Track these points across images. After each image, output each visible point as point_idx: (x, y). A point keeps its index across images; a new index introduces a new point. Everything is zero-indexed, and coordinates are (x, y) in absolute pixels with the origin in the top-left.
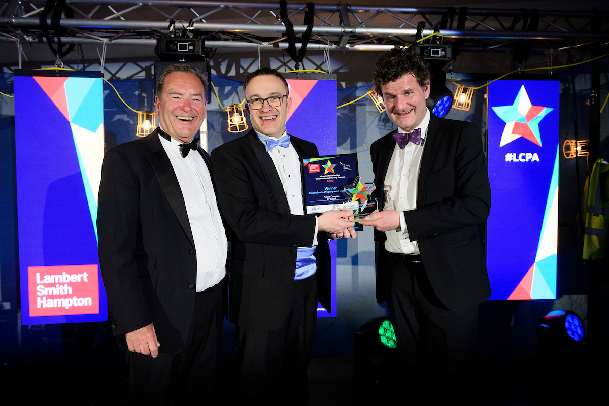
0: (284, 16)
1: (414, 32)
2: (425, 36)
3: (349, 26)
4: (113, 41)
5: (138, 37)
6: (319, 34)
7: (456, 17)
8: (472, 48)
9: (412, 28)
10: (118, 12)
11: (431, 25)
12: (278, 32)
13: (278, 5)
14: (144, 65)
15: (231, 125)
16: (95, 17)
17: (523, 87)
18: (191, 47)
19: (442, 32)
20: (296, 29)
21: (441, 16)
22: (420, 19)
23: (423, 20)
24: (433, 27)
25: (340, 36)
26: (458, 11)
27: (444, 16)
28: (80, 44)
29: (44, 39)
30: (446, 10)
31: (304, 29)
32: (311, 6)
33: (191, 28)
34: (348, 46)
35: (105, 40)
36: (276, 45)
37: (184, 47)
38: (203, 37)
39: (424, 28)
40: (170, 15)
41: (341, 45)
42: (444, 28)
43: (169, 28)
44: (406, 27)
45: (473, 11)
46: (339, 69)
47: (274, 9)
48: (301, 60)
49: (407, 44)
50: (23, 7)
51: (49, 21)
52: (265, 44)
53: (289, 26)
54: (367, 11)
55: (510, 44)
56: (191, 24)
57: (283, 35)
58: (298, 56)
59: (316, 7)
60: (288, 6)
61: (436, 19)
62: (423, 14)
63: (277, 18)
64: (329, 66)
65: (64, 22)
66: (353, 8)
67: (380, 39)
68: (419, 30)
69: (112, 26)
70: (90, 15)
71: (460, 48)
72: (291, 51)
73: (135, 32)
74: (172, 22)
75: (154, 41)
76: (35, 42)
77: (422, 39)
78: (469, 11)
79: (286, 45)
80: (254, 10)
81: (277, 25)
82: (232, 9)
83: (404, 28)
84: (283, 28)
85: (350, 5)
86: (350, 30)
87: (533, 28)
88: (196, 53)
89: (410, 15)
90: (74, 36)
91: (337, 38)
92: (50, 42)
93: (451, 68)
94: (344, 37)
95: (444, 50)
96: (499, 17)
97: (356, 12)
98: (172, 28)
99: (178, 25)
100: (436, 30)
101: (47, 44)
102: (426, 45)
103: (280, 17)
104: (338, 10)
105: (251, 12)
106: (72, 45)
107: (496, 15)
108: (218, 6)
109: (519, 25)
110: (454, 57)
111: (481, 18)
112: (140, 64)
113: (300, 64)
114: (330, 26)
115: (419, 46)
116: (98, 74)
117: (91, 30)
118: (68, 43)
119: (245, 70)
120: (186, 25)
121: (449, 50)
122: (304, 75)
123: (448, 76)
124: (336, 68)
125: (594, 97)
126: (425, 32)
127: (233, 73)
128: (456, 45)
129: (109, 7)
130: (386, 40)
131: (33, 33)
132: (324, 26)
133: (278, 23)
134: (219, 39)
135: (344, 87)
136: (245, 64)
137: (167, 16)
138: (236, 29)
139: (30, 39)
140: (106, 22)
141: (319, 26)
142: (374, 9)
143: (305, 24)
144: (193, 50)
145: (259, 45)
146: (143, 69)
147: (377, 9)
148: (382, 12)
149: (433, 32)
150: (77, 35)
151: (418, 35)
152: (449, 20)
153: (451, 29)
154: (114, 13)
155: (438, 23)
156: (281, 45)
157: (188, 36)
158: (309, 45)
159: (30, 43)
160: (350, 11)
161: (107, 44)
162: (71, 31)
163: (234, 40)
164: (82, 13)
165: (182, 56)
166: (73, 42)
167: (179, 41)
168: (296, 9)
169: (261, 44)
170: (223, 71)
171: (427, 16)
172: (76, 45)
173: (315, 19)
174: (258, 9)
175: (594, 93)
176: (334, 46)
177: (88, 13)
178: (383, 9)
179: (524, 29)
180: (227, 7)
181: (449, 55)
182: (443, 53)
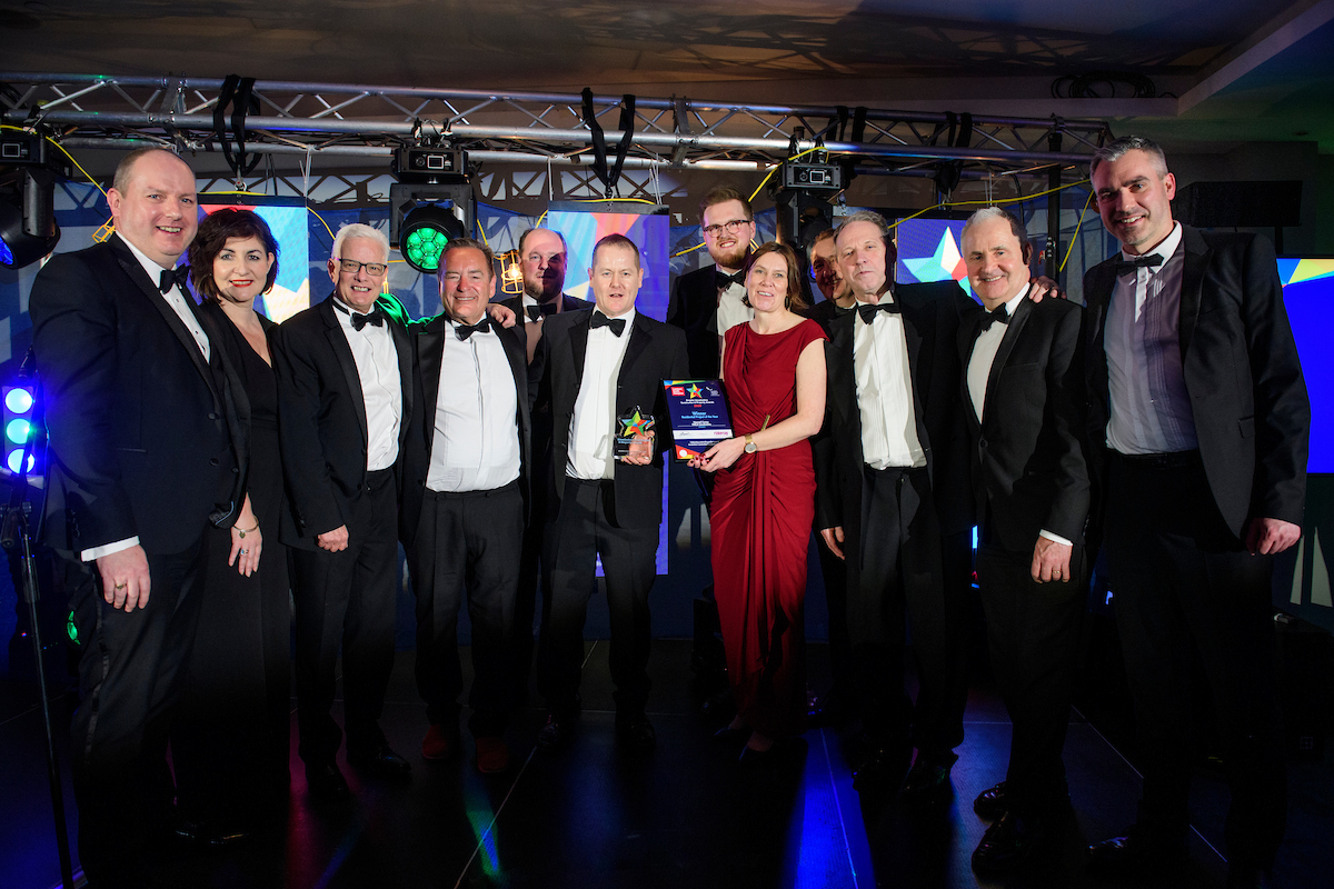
0: (588, 115)
1: (786, 144)
2: (802, 151)
3: (687, 133)
4: (322, 150)
5: (362, 143)
6: (642, 143)
7: (850, 121)
8: (875, 169)
9: (782, 138)
10: (332, 106)
11: (813, 133)
12: (580, 140)
13: (580, 98)
14: (354, 180)
15: (506, 282)
16: (297, 113)
17: (948, 229)
18: (448, 163)
19: (828, 146)
20: (608, 136)
21: (828, 119)
22: (796, 122)
23: (801, 125)
24: (815, 137)
25: (675, 147)
26: (852, 112)
27: (832, 119)
28: (270, 154)
29: (217, 146)
30: (835, 111)
31: (620, 136)
32: (629, 100)
33: (447, 133)
34: (686, 162)
35: (310, 148)
36: (576, 158)
37: (437, 163)
38: (463, 145)
39: (802, 138)
40: (412, 111)
41: (676, 160)
42: (831, 139)
43: (413, 131)
44: (773, 136)
45: (874, 114)
46: (672, 192)
47: (572, 104)
48: (615, 184)
49: (777, 161)
50: (184, 96)
51: (228, 121)
52: (559, 157)
53: (597, 131)
54: (715, 110)
55: (930, 165)
56: (446, 125)
57: (587, 145)
58: (610, 176)
59: (638, 102)
60: (594, 99)
61: (820, 126)
62: (800, 116)
63: (578, 117)
64: (657, 188)
65: (250, 121)
66: (694, 104)
67: (736, 154)
68: (793, 141)
69: (325, 128)
70: (287, 109)
71: (856, 169)
72: (599, 169)
73: (357, 136)
74: (418, 124)
75: (387, 151)
76: (199, 151)
77: (798, 156)
78: (869, 113)
79: (592, 159)
80: (542, 105)
81: (578, 129)
82: (510, 103)
83: (769, 138)
84: (588, 135)
85: (690, 100)
86: (690, 139)
87: (964, 142)
88: (455, 172)
89: (780, 117)
90: (261, 141)
91: (670, 152)
92: (227, 149)
93: (842, 198)
94: (681, 150)
95: (829, 173)
96: (914, 124)
97: (698, 111)
98: (417, 133)
99: (427, 127)
100: (819, 142)
101: (223, 154)
102: (803, 165)
103: (581, 114)
104: (672, 108)
105: (538, 106)
106: (258, 155)
107: (909, 121)
108: (487, 99)
109: (944, 136)
110: (845, 184)
111: (885, 125)
112: (348, 178)
113: (613, 188)
114: (658, 132)
115: (793, 166)
116: (298, 201)
117: (290, 132)
118: (252, 151)
119: (521, 192)
120: (439, 128)
121: (837, 174)
122: (620, 206)
123: (837, 211)
124: (668, 191)
125: (1051, 247)
126: (802, 145)
127: (501, 195)
128: (848, 166)
129: (318, 97)
130: (744, 154)
131: (197, 136)
132: (649, 132)
133: (580, 125)
134: (487, 149)
135: (680, 222)
136: (520, 180)
137: (408, 112)
138: (516, 135)
139: (193, 145)
140: (313, 123)
141: (640, 131)
142: (725, 107)
143: (621, 129)
144: (451, 168)
145: (550, 159)
146: (353, 187)
147: (731, 106)
148: (738, 111)
149: (814, 144)
150: (265, 139)
151: (792, 150)
152: (839, 125)
153: (841, 141)
154: (326, 108)
155: (823, 132)
156: (583, 158)
157: (442, 146)
158: (628, 160)
159: (194, 151)
160: (689, 109)
161: (313, 155)
162: (256, 134)
163: (511, 150)
164: (277, 108)
165: (432, 176)
166: (260, 150)
167: (428, 154)
168: (607, 105)
169: (552, 157)
170: (485, 193)
171: (806, 119)
172: (264, 156)
173: (637, 121)
174: (549, 103)
175: (1051, 241)
176: (665, 162)
177: (284, 107)
178: (739, 107)
179: (950, 144)
180: (500, 100)
181: (837, 181)
182: (828, 178)
